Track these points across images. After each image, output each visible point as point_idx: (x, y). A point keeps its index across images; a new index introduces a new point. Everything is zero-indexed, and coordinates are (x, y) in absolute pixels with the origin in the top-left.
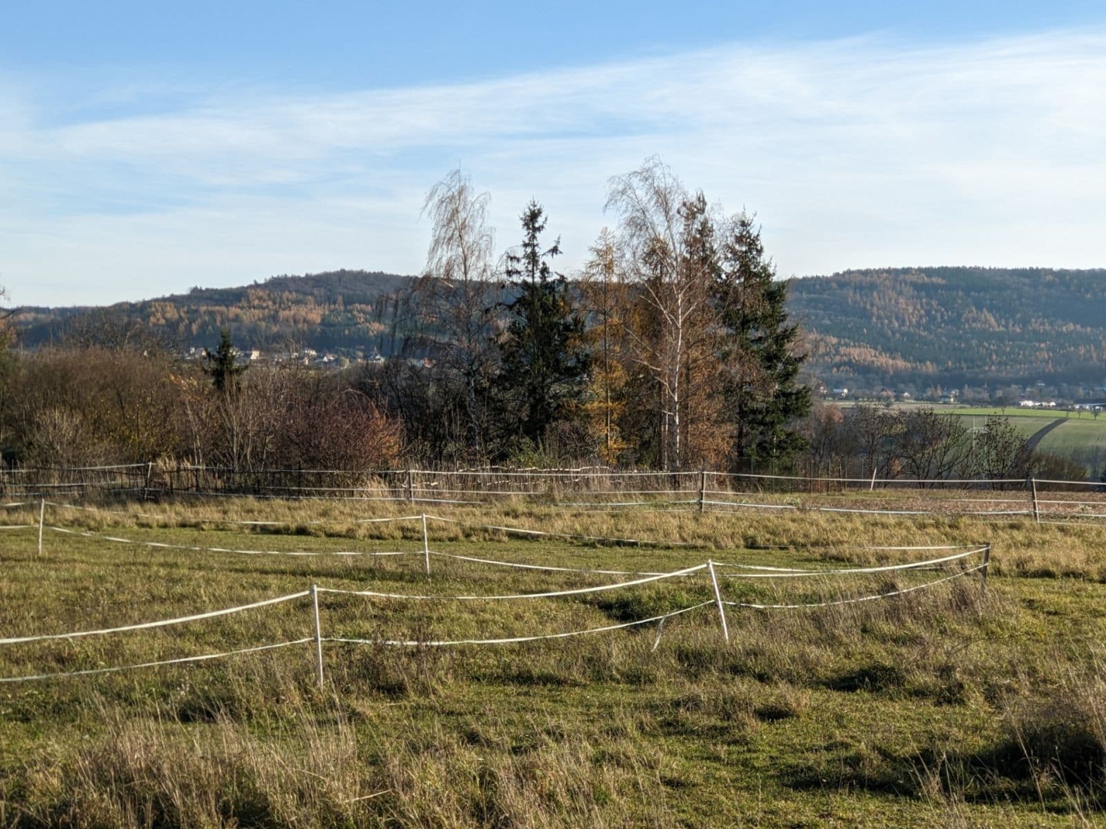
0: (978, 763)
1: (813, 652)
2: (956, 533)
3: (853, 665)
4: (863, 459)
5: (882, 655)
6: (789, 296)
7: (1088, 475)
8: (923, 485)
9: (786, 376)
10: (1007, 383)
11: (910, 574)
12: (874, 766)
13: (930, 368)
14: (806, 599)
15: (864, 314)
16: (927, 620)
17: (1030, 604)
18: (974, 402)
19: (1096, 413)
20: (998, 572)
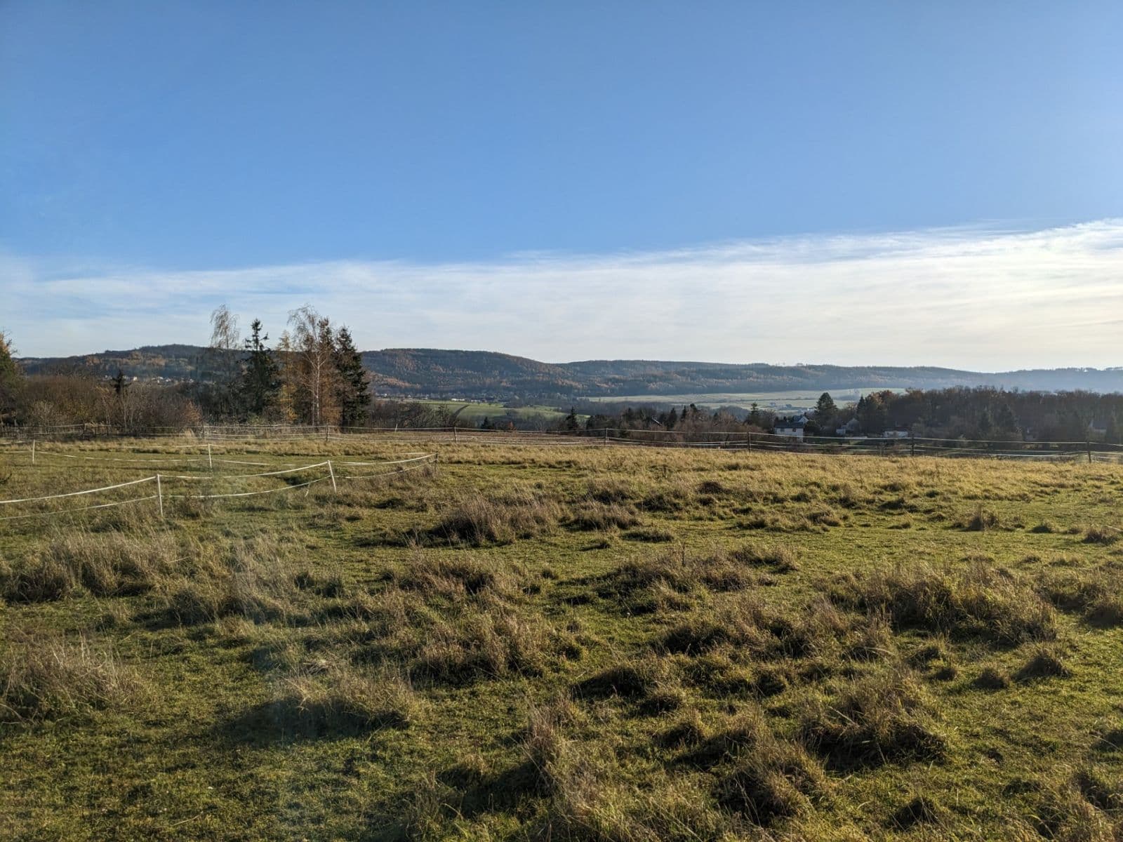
0: (432, 533)
1: (370, 494)
2: (426, 448)
3: (386, 499)
4: (392, 420)
5: (397, 494)
6: (363, 358)
7: (476, 425)
8: (415, 430)
9: (362, 389)
10: (447, 392)
11: (408, 464)
12: (392, 536)
13: (418, 386)
14: (368, 474)
15: (393, 366)
16: (414, 481)
17: (453, 473)
18: (436, 399)
19: (479, 403)
20: (442, 462)
